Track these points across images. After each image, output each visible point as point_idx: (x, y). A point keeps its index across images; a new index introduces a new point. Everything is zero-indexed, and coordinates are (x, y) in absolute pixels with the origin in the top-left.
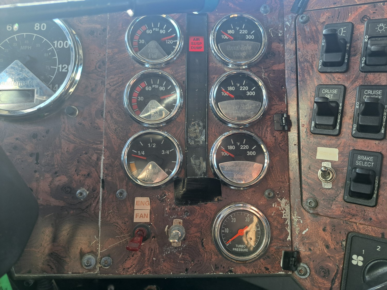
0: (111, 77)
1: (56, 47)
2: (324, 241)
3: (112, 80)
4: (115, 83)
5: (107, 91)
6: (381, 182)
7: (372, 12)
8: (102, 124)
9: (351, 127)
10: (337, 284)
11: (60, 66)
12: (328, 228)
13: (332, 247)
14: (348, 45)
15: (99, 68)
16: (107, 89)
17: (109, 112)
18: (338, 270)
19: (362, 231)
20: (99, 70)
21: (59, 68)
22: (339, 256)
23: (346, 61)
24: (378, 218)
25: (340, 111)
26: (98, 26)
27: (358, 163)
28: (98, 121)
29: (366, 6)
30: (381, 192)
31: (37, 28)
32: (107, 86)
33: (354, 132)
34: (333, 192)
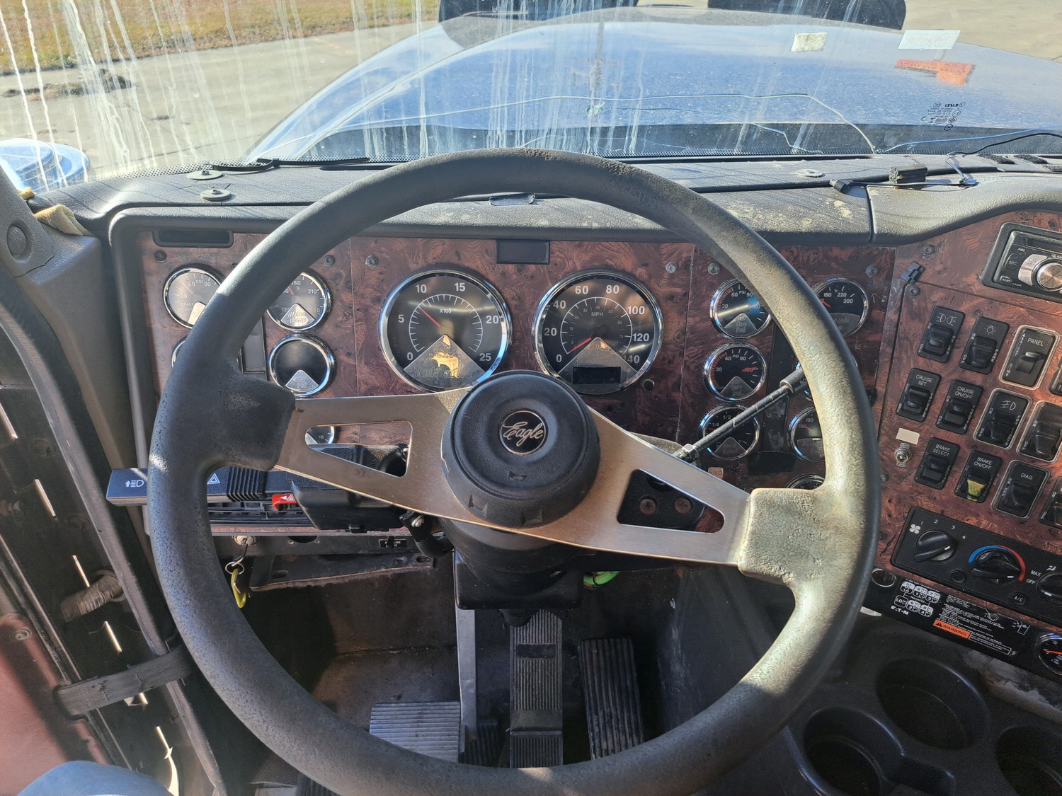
0: (691, 348)
1: (630, 313)
2: (888, 510)
3: (692, 352)
4: (694, 355)
5: (685, 363)
6: (953, 470)
7: (986, 308)
8: (679, 397)
9: (937, 416)
10: (892, 546)
11: (635, 335)
12: (894, 500)
13: (894, 516)
14: (954, 337)
15: (678, 338)
16: (686, 361)
17: (686, 385)
18: (895, 536)
19: (925, 507)
20: (678, 340)
21: (633, 337)
22: (899, 524)
23: (948, 353)
24: (941, 499)
25: (930, 401)
26: (679, 290)
27: (935, 451)
28: (674, 394)
29: (983, 299)
30: (950, 478)
31: (609, 291)
32: (687, 358)
33: (938, 423)
34: (905, 470)
